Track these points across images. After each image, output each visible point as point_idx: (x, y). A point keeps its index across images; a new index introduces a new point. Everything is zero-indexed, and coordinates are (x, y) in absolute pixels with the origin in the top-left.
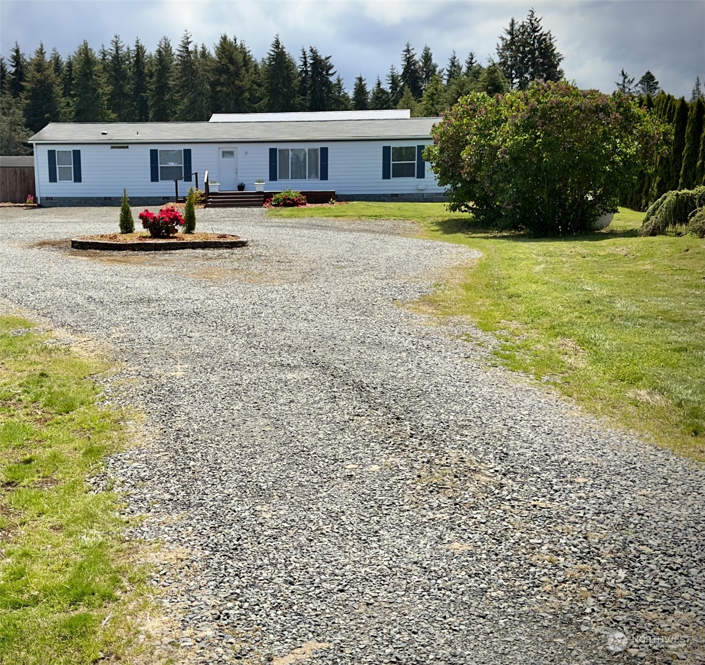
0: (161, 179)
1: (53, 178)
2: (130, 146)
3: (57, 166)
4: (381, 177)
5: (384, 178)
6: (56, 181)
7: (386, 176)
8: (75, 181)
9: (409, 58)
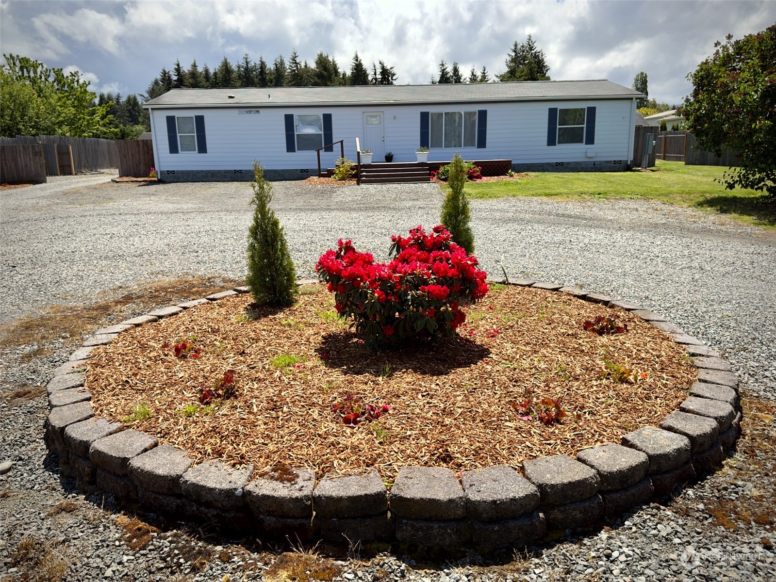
0: (298, 150)
1: (173, 149)
2: (261, 110)
3: (178, 135)
4: (546, 143)
5: (548, 145)
6: (177, 152)
7: (551, 142)
8: (199, 152)
9: (444, 70)
